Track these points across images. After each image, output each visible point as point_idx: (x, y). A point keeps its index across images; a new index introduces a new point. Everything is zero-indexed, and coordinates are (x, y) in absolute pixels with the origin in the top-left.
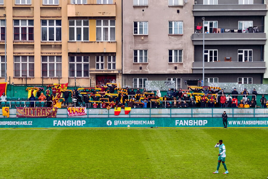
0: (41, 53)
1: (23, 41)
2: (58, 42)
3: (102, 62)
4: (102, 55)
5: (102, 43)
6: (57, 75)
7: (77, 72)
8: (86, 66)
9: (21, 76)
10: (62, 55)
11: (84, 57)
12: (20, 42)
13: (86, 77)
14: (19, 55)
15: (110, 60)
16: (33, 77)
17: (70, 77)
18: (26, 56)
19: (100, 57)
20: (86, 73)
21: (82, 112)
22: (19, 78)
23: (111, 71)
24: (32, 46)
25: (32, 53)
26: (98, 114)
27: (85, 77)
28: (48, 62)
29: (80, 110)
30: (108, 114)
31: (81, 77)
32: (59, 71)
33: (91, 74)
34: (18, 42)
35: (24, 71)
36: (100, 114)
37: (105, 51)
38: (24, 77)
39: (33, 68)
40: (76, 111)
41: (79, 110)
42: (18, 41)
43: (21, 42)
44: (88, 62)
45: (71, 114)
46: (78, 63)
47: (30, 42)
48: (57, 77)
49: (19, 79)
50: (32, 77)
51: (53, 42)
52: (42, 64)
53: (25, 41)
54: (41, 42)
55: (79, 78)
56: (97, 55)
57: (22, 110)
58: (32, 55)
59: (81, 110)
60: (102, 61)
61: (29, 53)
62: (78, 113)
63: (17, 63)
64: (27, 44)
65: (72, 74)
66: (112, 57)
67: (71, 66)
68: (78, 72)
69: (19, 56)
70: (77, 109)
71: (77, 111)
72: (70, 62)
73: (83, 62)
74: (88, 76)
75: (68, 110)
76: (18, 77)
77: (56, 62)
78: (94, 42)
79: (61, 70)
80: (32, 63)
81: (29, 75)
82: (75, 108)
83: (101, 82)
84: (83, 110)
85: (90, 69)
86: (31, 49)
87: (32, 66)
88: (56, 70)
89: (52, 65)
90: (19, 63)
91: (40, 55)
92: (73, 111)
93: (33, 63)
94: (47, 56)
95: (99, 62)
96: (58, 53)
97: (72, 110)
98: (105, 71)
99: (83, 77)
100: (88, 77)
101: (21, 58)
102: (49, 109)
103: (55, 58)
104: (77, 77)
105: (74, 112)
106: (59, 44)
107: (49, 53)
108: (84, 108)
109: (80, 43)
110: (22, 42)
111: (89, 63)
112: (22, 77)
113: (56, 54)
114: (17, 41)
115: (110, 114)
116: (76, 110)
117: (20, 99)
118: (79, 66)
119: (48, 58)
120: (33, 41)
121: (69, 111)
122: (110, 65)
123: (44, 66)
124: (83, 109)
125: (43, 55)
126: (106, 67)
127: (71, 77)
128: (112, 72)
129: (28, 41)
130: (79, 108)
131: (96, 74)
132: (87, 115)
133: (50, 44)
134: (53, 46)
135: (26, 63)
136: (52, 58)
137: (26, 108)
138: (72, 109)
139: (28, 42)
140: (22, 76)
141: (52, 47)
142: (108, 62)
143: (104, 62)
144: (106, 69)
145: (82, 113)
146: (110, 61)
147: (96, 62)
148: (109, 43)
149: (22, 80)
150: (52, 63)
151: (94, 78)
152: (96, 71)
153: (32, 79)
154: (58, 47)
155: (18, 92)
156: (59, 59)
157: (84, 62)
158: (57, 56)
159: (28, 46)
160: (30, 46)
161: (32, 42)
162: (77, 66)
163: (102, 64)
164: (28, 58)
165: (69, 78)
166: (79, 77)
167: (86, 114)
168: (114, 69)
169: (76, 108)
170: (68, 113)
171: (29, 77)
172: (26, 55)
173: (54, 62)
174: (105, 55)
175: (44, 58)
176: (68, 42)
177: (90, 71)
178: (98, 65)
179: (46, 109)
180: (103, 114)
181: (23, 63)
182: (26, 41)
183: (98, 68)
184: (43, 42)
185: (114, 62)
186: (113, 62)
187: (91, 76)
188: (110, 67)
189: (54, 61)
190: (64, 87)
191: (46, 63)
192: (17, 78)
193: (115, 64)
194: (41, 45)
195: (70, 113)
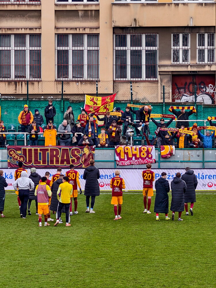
0: (57, 28)
1: (18, 3)
2: (91, 5)
3: (186, 47)
4: (186, 31)
5: (185, 7)
6: (89, 75)
7: (131, 68)
8: (151, 55)
9: (13, 77)
10: (101, 31)
11: (146, 36)
12: (12, 5)
13: (152, 79)
14: (9, 32)
15: (202, 43)
16: (38, 79)
17: (117, 79)
18: (24, 35)
19: (181, 36)
20: (152, 71)
21: (148, 156)
22: (9, 82)
23: (204, 66)
24: (36, 14)
25: (36, 28)
26: (181, 162)
27: (149, 79)
28: (70, 48)
29: (142, 153)
30: (201, 160)
31: (139, 79)
32: (94, 67)
33: (161, 73)
34: (7, 5)
35: (20, 67)
36: (186, 160)
37: (191, 24)
38: (19, 79)
39: (39, 61)
40: (133, 155)
41: (140, 151)
42: (8, 3)
43: (14, 5)
44: (154, 48)
45: (123, 160)
46: (134, 48)
47: (32, 5)
48: (89, 79)
49: (9, 84)
50: (36, 79)
51: (80, 5)
52: (58, 51)
53: (21, 3)
54: (56, 5)
55: (136, 82)
56: (175, 31)
57: (19, 152)
58: (37, 32)
59: (144, 152)
60: (185, 43)
61: (30, 29)
62: (138, 159)
63: (6, 48)
64: (26, 8)
65: (121, 73)
66: (206, 36)
67: (120, 56)
68: (134, 68)
69: (9, 35)
70: (136, 150)
71: (135, 155)
72: (116, 46)
73: (144, 48)
74: (155, 77)
75: (116, 151)
76: (6, 79)
77: (86, 48)
78: (169, 4)
79: (98, 65)
80: (36, 48)
81: (30, 75)
82: (132, 147)
83: (182, 90)
84: (148, 152)
85: (159, 63)
86: (34, 19)
87: (36, 56)
88: (88, 65)
89: (78, 54)
90: (8, 48)
91: (53, 31)
92: (127, 154)
93: (38, 48)
94: (67, 35)
95: (178, 47)
96: (91, 28)
97: (125, 153)
98: (191, 66)
99: (144, 79)
100: (154, 79)
101: (13, 38)
102: (76, 149)
103: (86, 38)
104: (132, 79)
105: (130, 156)
106: (94, 8)
107: (71, 29)
108: (150, 148)
109: (139, 6)
110: (16, 4)
111: (156, 48)
112: (16, 79)
113: (87, 31)
114: (5, 3)
115: (206, 162)
116: (134, 152)
117: (15, 128)
118: (136, 55)
119: (70, 38)
120: (39, 3)
121: (119, 155)
122: (202, 52)
123: (62, 56)
124: (148, 149)
125: (61, 31)
126: (194, 58)
127: (119, 79)
128: (207, 69)
129: (29, 3)
130: (140, 149)
131: (172, 72)
132: (157, 164)
133: (74, 8)
134: (80, 13)
135: (23, 48)
136: (78, 38)
137: (27, 148)
138: (126, 150)
139: (28, 5)
140: (16, 77)
141: (78, 15)
142: (198, 47)
143: (189, 47)
144: (193, 62)
145: (146, 158)
146: (203, 45)
147: (173, 47)
148: (200, 7)
149: (14, 86)
150: (79, 48)
151: (168, 81)
152: (172, 66)
153: (36, 84)
154: (91, 15)
155: (10, 113)
156: (94, 40)
157: (147, 48)
158: (89, 35)
159: (29, 14)
160: (33, 14)
161: (35, 5)
162: (131, 55)
163: (185, 52)
164: (28, 38)
165: (114, 82)
166: (137, 79)
167: (156, 162)
168: (211, 63)
169: (134, 147)
170: (117, 158)
171: (31, 79)
172: (23, 31)
173: (83, 46)
174: (191, 33)
175: (62, 39)
176: (113, 4)
177: (160, 66)
178: (176, 52)
179: (70, 149)
180: (191, 160)
181: (18, 48)
182: (23, 3)
183: (176, 59)
184: (60, 5)
185: (211, 47)
186: (209, 47)
187: (162, 76)
188: (202, 59)
189: (82, 44)
190: (107, 103)
191: (66, 48)
192: (5, 81)
193: (213, 50)
194: (55, 11)
195: (121, 160)
